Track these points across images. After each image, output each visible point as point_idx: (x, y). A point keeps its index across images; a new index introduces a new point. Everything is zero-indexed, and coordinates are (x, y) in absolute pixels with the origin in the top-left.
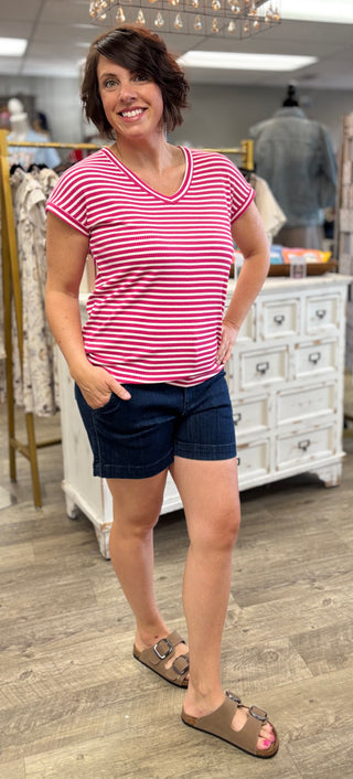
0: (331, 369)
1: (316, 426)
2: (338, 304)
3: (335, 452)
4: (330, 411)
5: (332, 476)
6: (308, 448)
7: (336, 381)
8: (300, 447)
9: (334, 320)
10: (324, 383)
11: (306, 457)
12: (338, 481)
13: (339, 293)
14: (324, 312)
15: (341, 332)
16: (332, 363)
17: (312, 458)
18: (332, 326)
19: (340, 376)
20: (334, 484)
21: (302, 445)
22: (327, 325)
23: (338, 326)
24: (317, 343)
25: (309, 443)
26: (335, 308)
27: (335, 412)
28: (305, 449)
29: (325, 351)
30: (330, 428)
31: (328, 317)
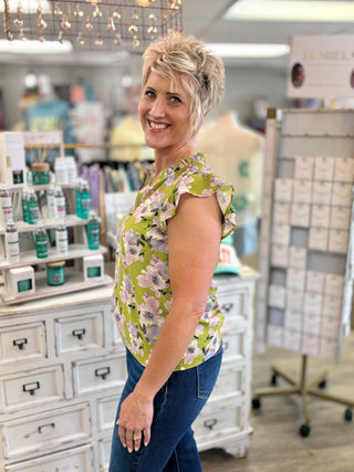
0: (239, 357)
1: (223, 408)
2: (246, 298)
3: (242, 429)
4: (237, 393)
5: (239, 449)
6: (215, 427)
7: (244, 367)
8: (205, 425)
9: (242, 312)
10: (231, 370)
11: (213, 434)
12: (247, 452)
13: (247, 289)
14: (232, 306)
15: (249, 323)
16: (241, 351)
17: (219, 435)
18: (240, 317)
19: (248, 362)
20: (242, 455)
21: (209, 424)
22: (234, 318)
23: (246, 317)
24: (225, 334)
25: (215, 421)
26: (242, 302)
27: (243, 393)
28: (210, 427)
29: (233, 342)
30: (239, 409)
31: (235, 310)
